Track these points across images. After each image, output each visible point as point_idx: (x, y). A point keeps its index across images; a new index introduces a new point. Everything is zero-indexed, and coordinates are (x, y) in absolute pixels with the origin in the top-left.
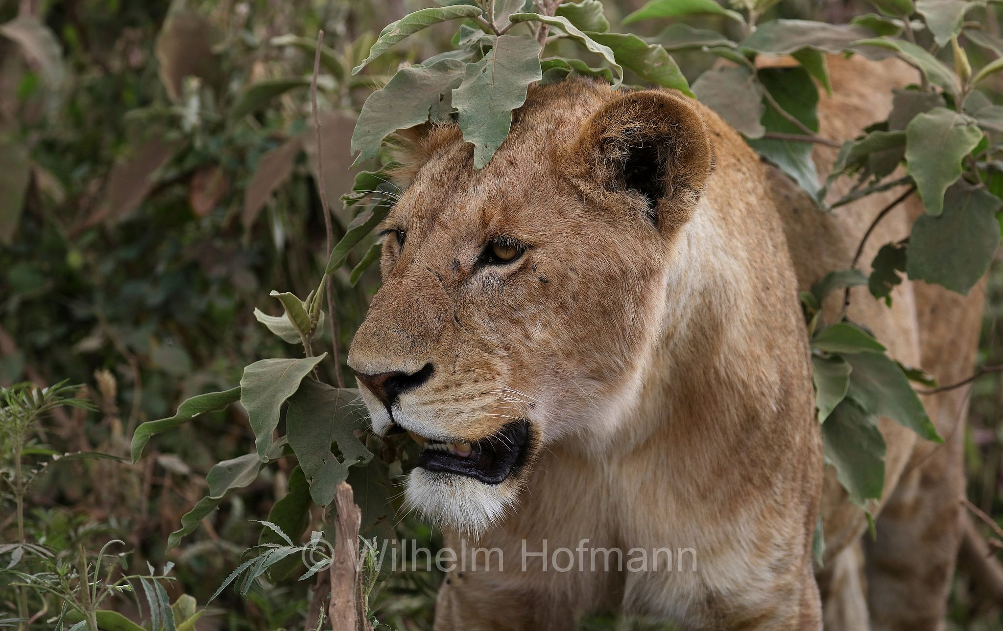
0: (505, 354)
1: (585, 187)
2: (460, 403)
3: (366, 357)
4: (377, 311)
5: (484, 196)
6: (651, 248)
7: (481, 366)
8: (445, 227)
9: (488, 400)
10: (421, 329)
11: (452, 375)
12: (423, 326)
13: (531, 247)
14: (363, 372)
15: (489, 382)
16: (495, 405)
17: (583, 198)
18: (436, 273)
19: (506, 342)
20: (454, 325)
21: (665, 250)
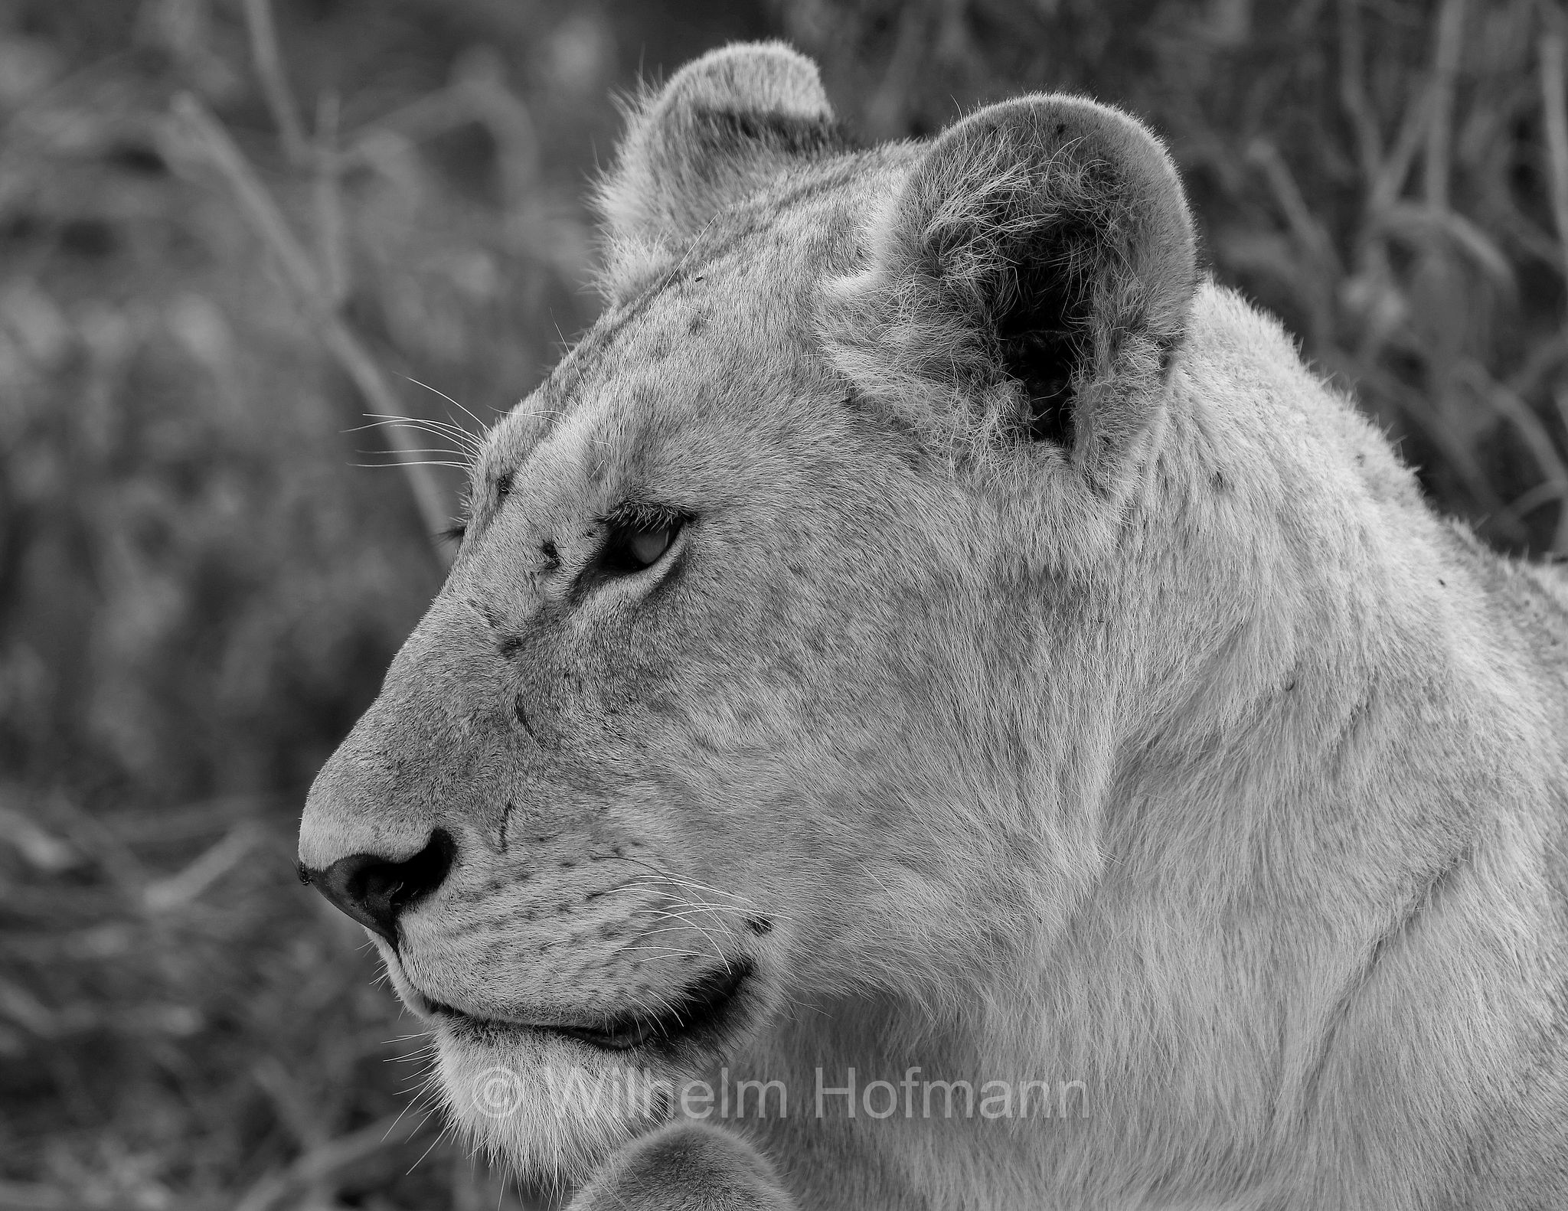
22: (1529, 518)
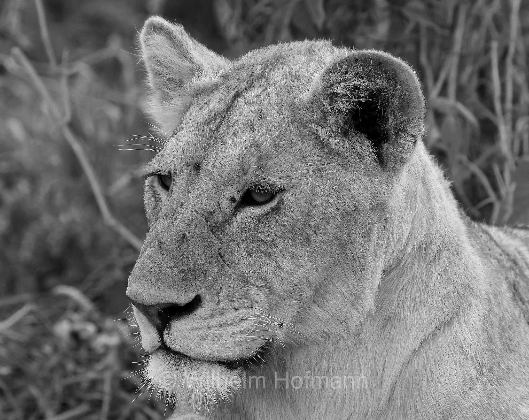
0: (261, 285)
1: (322, 132)
2: (223, 328)
3: (143, 289)
4: (152, 249)
5: (241, 146)
6: (377, 183)
7: (241, 296)
8: (209, 174)
9: (247, 325)
10: (191, 265)
11: (217, 305)
12: (192, 262)
13: (282, 190)
14: (141, 302)
15: (248, 310)
16: (253, 329)
17: (321, 143)
18: (203, 215)
19: (262, 274)
20: (219, 261)
21: (389, 185)
22: (481, 210)
